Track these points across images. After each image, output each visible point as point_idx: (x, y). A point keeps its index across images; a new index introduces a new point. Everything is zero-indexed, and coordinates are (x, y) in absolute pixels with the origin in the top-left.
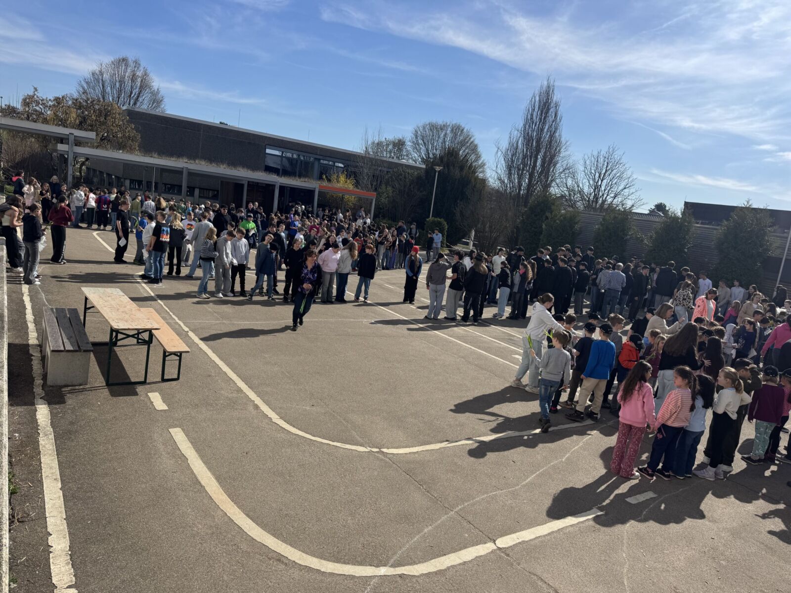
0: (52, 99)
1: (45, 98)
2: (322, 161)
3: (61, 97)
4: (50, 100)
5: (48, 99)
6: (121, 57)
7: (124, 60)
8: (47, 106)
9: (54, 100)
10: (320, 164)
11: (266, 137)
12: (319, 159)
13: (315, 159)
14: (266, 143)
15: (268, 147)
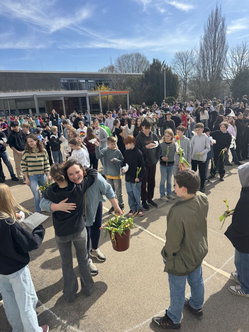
10: (88, 82)
11: (59, 73)
12: (88, 80)
13: (86, 80)
14: (60, 77)
15: (61, 79)
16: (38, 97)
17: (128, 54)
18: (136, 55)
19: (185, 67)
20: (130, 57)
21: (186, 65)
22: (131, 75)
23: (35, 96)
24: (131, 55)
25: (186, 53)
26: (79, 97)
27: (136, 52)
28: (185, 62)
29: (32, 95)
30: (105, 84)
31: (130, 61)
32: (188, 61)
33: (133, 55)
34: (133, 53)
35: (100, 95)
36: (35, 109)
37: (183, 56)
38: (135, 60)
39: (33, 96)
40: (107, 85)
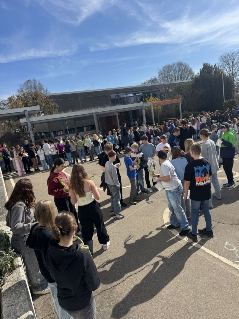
0: (7, 99)
1: (3, 100)
2: (138, 94)
3: (11, 97)
4: (6, 100)
5: (5, 100)
6: (27, 80)
7: (29, 81)
8: (5, 104)
9: (8, 100)
10: (137, 96)
11: (109, 90)
12: (136, 94)
13: (134, 94)
14: (110, 93)
15: (111, 95)
16: (97, 114)
17: (170, 64)
18: (178, 64)
19: (231, 69)
20: (172, 67)
21: (232, 66)
22: (179, 83)
23: (94, 114)
24: (173, 65)
25: (233, 55)
26: (130, 111)
27: (178, 62)
28: (231, 64)
29: (91, 112)
30: (153, 95)
31: (172, 71)
32: (234, 63)
33: (175, 65)
34: (175, 63)
35: (152, 106)
36: (94, 125)
37: (228, 58)
38: (177, 69)
39: (93, 113)
40: (154, 96)
